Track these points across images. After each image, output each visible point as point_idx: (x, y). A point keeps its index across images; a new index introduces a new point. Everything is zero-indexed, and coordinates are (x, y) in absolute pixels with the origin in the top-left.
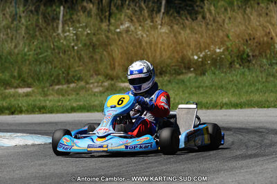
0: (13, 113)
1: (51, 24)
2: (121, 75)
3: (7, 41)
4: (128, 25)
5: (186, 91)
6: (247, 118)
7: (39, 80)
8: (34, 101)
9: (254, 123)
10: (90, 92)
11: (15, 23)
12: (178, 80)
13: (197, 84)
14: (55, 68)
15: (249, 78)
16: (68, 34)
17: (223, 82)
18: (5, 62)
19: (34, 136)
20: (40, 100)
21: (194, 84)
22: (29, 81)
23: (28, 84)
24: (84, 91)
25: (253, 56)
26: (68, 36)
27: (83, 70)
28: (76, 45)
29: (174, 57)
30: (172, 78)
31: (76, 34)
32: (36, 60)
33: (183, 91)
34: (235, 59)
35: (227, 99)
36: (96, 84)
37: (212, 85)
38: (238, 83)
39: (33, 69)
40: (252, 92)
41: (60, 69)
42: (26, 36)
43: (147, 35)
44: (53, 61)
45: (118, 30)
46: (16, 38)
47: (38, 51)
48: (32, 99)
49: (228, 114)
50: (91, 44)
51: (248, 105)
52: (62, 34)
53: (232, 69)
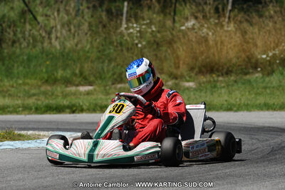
0: (73, 112)
1: (115, 20)
2: (185, 74)
3: (69, 38)
5: (252, 92)
7: (101, 78)
8: (95, 100)
11: (79, 18)
12: (245, 80)
13: (264, 85)
14: (118, 65)
16: (131, 30)
18: (67, 58)
20: (101, 99)
21: (261, 85)
22: (91, 79)
23: (90, 82)
26: (131, 33)
28: (141, 43)
29: (241, 57)
30: (238, 78)
31: (140, 32)
32: (99, 58)
33: (249, 92)
37: (280, 86)
39: (95, 67)
41: (122, 66)
42: (89, 33)
43: (213, 34)
44: (116, 58)
45: (183, 28)
46: (78, 34)
47: (101, 48)
48: (94, 97)
50: (155, 41)
52: (125, 31)
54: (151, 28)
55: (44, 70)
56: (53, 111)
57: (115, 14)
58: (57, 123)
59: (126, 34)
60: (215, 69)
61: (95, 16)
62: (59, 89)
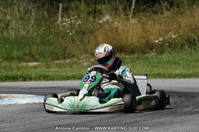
0: (25, 80)
1: (53, 16)
3: (21, 28)
4: (107, 19)
5: (149, 66)
6: (193, 85)
7: (44, 56)
10: (81, 65)
11: (28, 15)
12: (144, 57)
13: (158, 60)
14: (55, 48)
15: (195, 56)
16: (65, 23)
17: (177, 59)
19: (40, 96)
20: (44, 71)
21: (155, 61)
22: (37, 57)
23: (36, 60)
24: (76, 64)
25: (198, 40)
26: (65, 25)
27: (76, 49)
28: (71, 32)
29: (141, 41)
30: (140, 56)
31: (70, 24)
32: (42, 42)
33: (147, 66)
34: (185, 42)
35: (179, 71)
36: (85, 60)
37: (169, 61)
38: (187, 60)
39: (39, 48)
40: (197, 66)
41: (59, 48)
42: (35, 25)
43: (122, 26)
44: (54, 43)
45: (101, 21)
46: (28, 26)
48: (39, 70)
49: (179, 82)
50: (81, 31)
51: (194, 75)
52: (60, 24)
53: (183, 50)
54: (78, 22)
55: (4, 51)
56: (10, 79)
57: (53, 12)
58: (14, 88)
59: (61, 26)
60: (123, 50)
61: (39, 14)
62: (14, 64)
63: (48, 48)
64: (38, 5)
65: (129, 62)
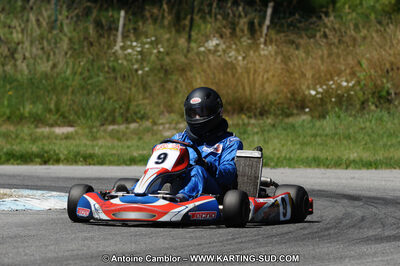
0: (45, 162)
1: (106, 36)
3: (41, 58)
4: (218, 42)
5: (295, 142)
6: (383, 183)
7: (85, 117)
8: (76, 146)
9: (394, 190)
10: (159, 136)
11: (55, 32)
12: (286, 124)
13: (314, 131)
14: (109, 99)
16: (130, 51)
17: (351, 131)
18: (38, 87)
20: (85, 145)
21: (309, 131)
22: (71, 118)
23: (69, 122)
24: (150, 134)
25: (396, 94)
26: (129, 54)
27: (150, 104)
28: (142, 68)
29: (282, 91)
30: (278, 121)
31: (141, 53)
32: (82, 88)
33: (292, 141)
34: (370, 96)
35: (355, 155)
36: (167, 126)
37: (336, 134)
38: (373, 132)
39: (77, 100)
40: (392, 145)
41: (115, 101)
42: (70, 53)
43: (244, 58)
44: (107, 90)
45: (202, 49)
46: (54, 54)
47: (86, 74)
48: (74, 143)
49: (357, 176)
50: (162, 67)
51: (386, 164)
52: (120, 52)
53: (365, 112)
54: (157, 48)
55: (6, 103)
56: (17, 159)
57: (106, 28)
58: (24, 177)
59: (121, 56)
60: (246, 107)
61: (78, 30)
62: (26, 130)
63: (95, 100)
64: (76, 12)
65: (257, 133)
